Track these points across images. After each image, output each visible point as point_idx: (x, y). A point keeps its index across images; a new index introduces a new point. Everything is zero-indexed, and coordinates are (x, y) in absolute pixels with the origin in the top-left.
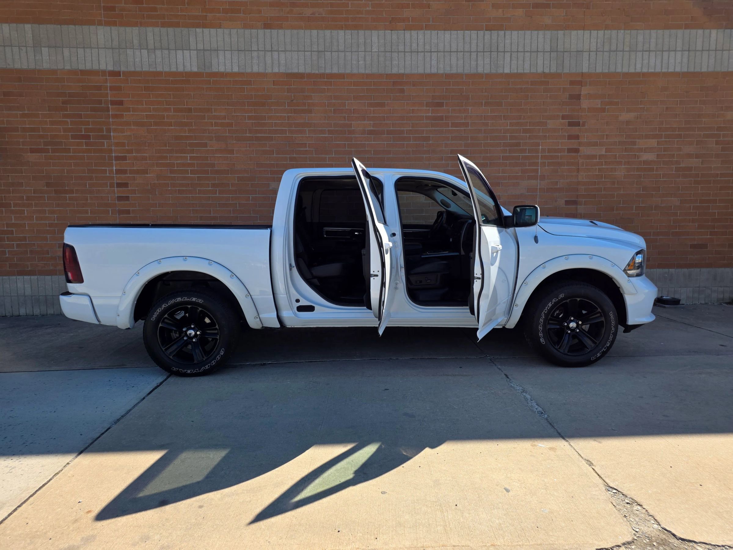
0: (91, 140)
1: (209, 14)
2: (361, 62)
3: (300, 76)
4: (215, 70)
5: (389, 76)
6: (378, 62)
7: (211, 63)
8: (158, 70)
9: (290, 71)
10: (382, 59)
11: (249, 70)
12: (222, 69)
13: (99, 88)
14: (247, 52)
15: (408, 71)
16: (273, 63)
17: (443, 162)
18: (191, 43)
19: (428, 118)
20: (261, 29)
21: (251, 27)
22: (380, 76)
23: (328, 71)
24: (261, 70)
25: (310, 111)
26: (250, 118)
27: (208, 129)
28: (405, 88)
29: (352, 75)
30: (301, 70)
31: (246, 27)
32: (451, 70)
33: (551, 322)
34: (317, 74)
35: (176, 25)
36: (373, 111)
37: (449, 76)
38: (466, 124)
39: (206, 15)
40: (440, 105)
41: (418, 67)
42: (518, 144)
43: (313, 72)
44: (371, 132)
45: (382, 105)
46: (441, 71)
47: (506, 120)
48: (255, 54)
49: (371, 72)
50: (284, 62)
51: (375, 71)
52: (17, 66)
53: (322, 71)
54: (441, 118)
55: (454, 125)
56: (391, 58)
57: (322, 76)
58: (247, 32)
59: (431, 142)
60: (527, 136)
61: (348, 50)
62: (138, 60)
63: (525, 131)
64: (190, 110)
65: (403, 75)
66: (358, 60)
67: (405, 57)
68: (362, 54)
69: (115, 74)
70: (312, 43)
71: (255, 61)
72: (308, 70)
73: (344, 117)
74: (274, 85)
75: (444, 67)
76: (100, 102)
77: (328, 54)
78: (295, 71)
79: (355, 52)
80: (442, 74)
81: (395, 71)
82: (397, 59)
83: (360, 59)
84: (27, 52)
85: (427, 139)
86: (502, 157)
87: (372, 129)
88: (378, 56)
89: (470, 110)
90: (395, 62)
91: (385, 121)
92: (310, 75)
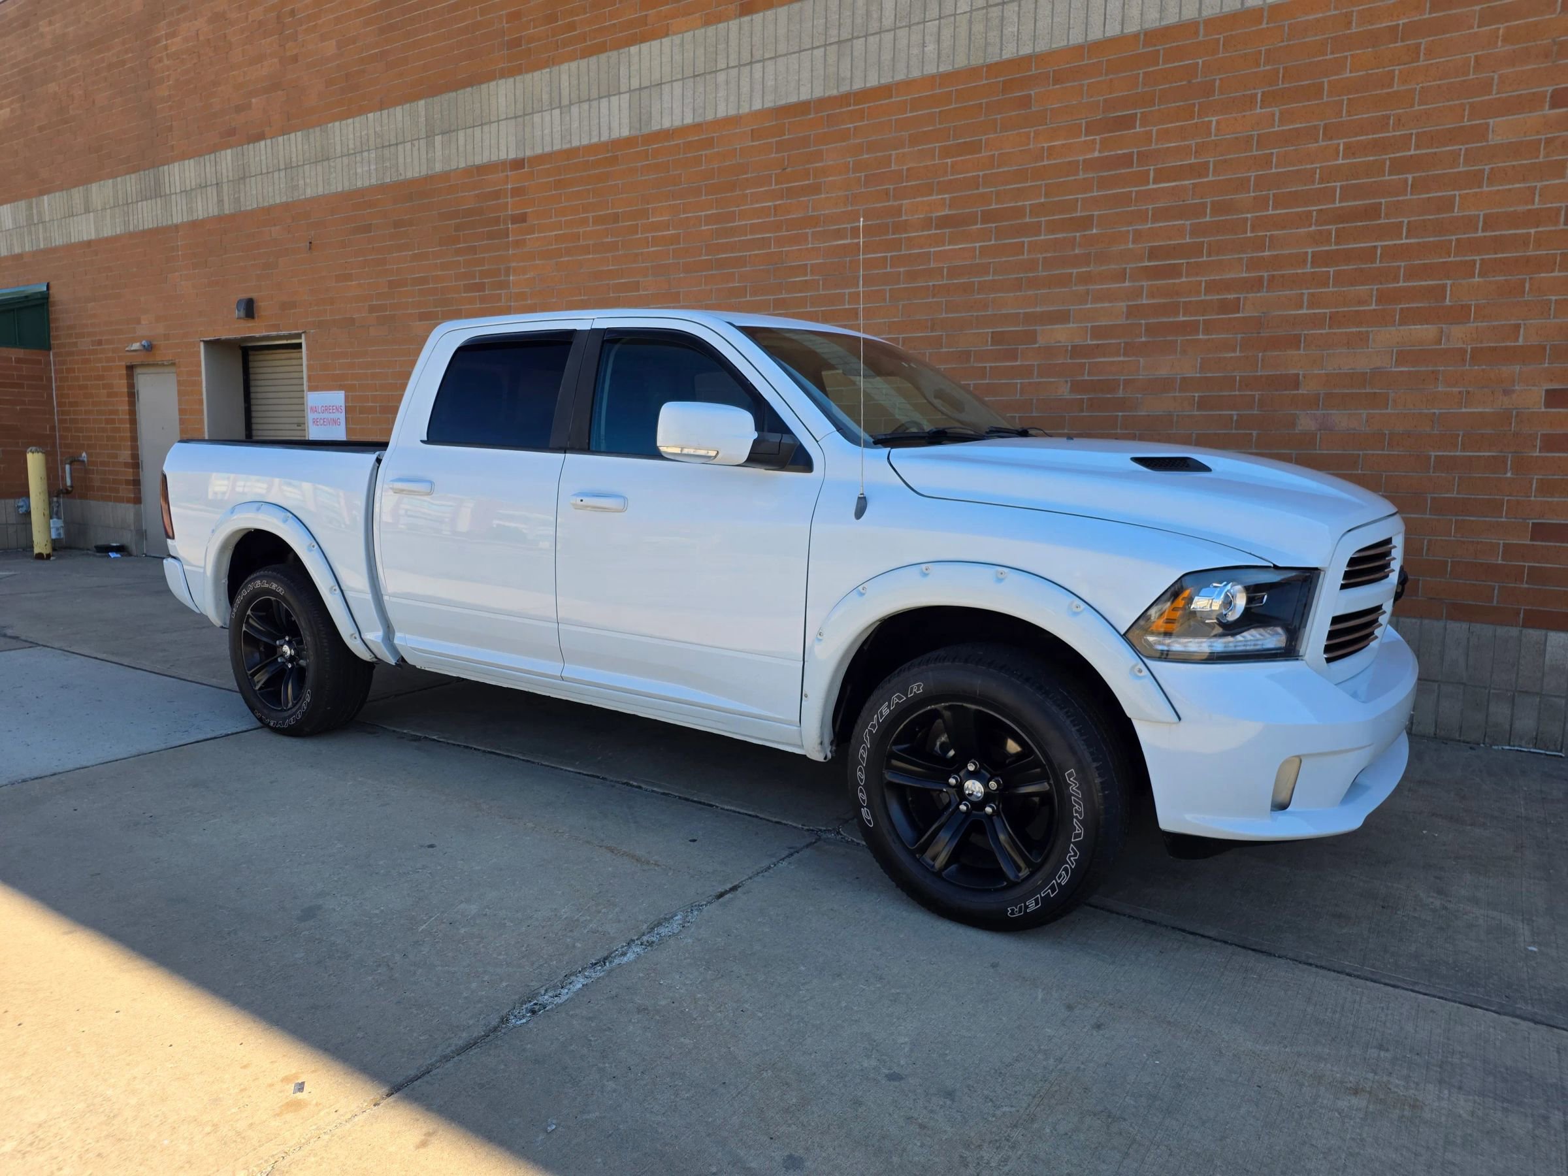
0: (487, 292)
1: (650, 12)
2: (931, 48)
3: (802, 108)
4: (655, 127)
5: (993, 69)
6: (970, 38)
7: (651, 113)
8: (574, 145)
9: (783, 102)
10: (978, 28)
11: (710, 117)
12: (667, 124)
13: (497, 195)
14: (708, 77)
15: (1042, 47)
16: (752, 90)
17: (1127, 284)
18: (621, 79)
19: (1089, 165)
20: (735, 19)
21: (719, 19)
22: (972, 72)
23: (858, 85)
24: (732, 112)
25: (815, 189)
26: (709, 220)
27: (642, 253)
28: (1032, 92)
29: (908, 84)
30: (805, 95)
31: (707, 23)
32: (1161, 19)
33: (895, 762)
34: (836, 97)
35: (601, 49)
36: (952, 167)
37: (1151, 36)
38: (1199, 170)
39: (646, 15)
40: (1127, 122)
41: (1069, 28)
42: (1372, 212)
43: (826, 95)
44: (944, 222)
45: (974, 147)
46: (1132, 28)
47: (1331, 139)
48: (721, 77)
49: (951, 68)
50: (773, 83)
51: (961, 62)
52: (409, 175)
53: (845, 88)
54: (1127, 160)
55: (1161, 176)
56: (1002, 18)
57: (844, 99)
58: (711, 30)
59: (1094, 231)
60: (1406, 180)
61: (901, 25)
62: (547, 131)
63: (1399, 166)
64: (616, 218)
65: (1028, 58)
66: (924, 43)
67: (1036, 8)
68: (932, 26)
69: (518, 164)
70: (828, 26)
71: (722, 93)
72: (818, 93)
73: (887, 192)
74: (753, 141)
75: (1142, 14)
76: (497, 221)
77: (859, 44)
78: (793, 99)
79: (918, 23)
80: (1136, 36)
81: (1009, 53)
82: (1016, 20)
83: (927, 38)
84: (419, 149)
85: (1086, 222)
86: (1312, 257)
87: (947, 212)
88: (970, 22)
89: (1214, 123)
90: (1010, 29)
91: (978, 189)
92: (822, 103)
